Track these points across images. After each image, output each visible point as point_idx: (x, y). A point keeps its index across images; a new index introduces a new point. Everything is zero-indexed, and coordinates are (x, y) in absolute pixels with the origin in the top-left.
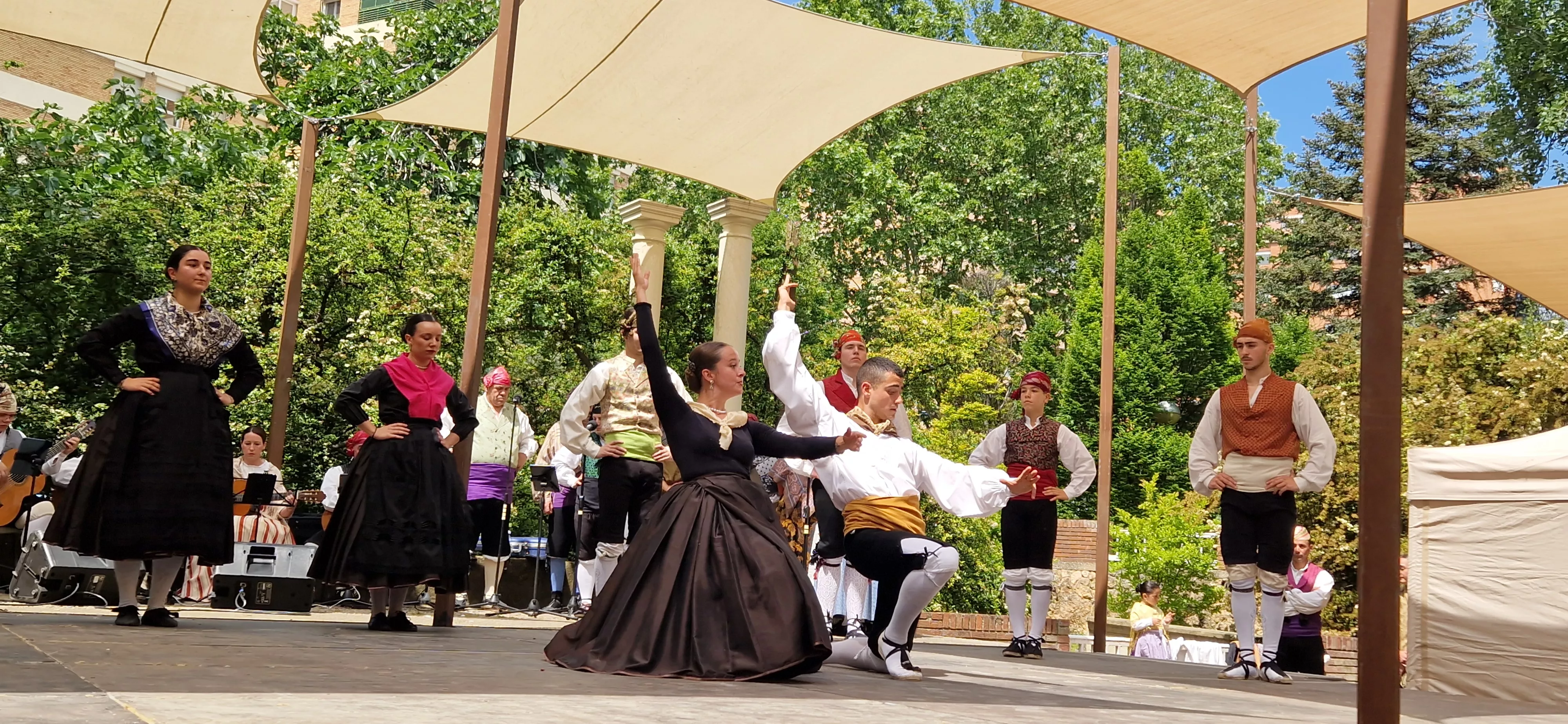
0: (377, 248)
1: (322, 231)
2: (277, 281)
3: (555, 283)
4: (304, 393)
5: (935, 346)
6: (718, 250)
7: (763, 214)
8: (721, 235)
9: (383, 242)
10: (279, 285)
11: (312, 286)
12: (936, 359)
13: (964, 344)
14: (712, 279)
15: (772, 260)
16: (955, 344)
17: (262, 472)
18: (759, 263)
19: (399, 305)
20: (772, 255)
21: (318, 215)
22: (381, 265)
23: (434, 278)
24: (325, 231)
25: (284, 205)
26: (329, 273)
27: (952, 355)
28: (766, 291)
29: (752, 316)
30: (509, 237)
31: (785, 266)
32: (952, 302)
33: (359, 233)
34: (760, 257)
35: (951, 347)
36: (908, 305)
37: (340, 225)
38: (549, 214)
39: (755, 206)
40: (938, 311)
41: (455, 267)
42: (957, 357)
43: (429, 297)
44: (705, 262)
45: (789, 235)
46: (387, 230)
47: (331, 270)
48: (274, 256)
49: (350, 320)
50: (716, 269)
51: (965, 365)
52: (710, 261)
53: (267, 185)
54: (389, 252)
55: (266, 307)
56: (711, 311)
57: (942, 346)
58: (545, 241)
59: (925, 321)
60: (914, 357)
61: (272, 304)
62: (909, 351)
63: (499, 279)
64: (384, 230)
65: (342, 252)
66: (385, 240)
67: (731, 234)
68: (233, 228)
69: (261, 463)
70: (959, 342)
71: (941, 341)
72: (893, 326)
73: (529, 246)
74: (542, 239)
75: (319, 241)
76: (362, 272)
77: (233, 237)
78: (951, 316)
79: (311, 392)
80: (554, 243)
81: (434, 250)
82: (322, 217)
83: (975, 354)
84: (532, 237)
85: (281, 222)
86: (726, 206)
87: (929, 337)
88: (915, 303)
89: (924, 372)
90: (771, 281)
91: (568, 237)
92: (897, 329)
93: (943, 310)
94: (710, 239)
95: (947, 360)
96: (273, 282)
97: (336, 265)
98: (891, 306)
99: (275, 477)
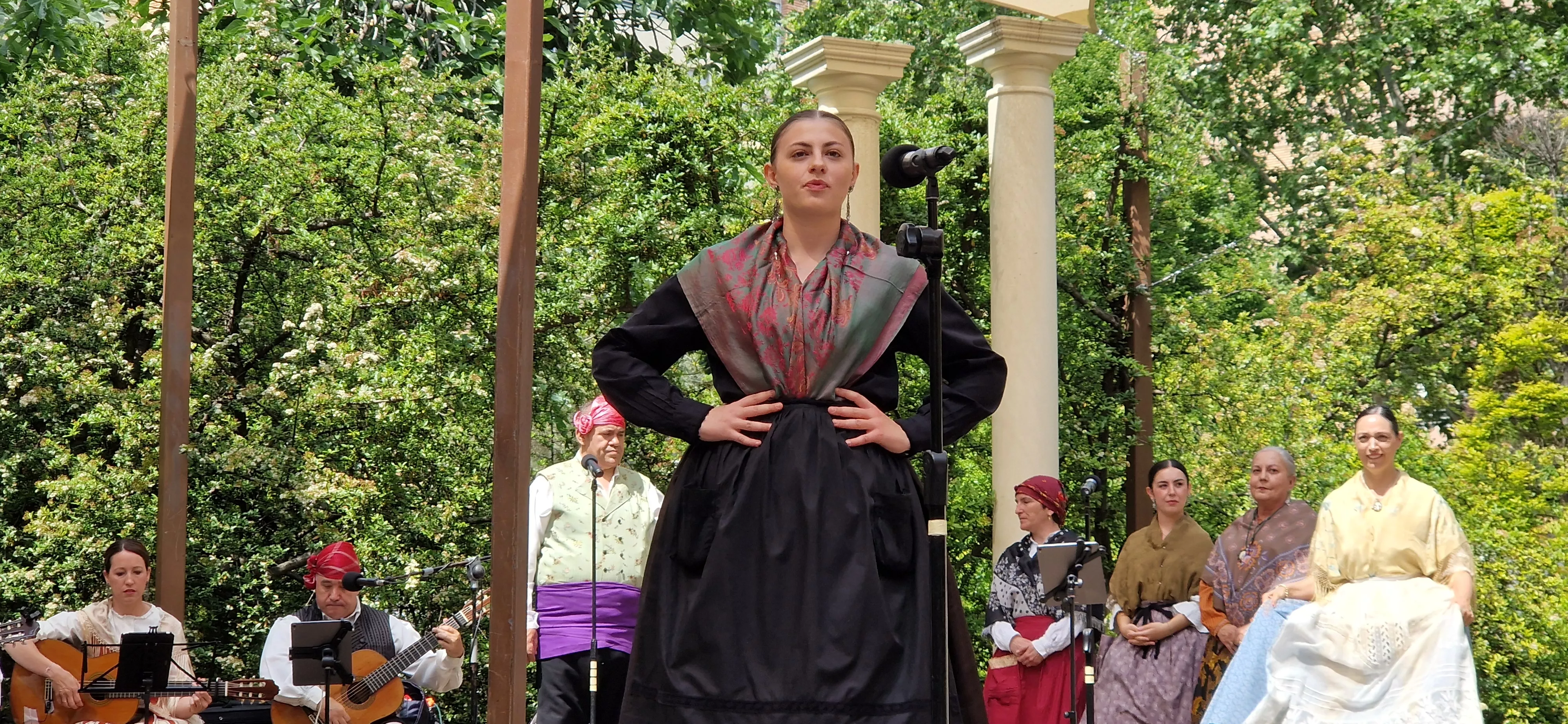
0: (328, 180)
1: (224, 157)
2: (148, 260)
3: (668, 217)
4: (214, 471)
5: (1440, 278)
6: (985, 121)
7: (1069, 44)
8: (989, 93)
9: (338, 167)
10: (153, 267)
11: (214, 264)
12: (1447, 304)
13: (1503, 269)
14: (979, 181)
15: (1098, 133)
16: (1484, 270)
17: (146, 630)
18: (1070, 141)
19: (378, 288)
20: (1096, 122)
21: (213, 126)
22: (338, 214)
23: (439, 228)
24: (229, 156)
25: (149, 114)
26: (243, 236)
27: (1479, 292)
28: (1091, 195)
29: (1065, 249)
30: (573, 136)
31: (1123, 142)
32: (1473, 185)
33: (291, 154)
34: (1070, 129)
35: (1475, 277)
36: (1380, 200)
37: (255, 142)
38: (647, 85)
39: (1052, 29)
40: (1444, 206)
41: (476, 203)
42: (1489, 297)
43: (431, 266)
44: (961, 147)
45: (1126, 80)
46: (345, 143)
47: (247, 229)
48: (141, 214)
49: (287, 324)
50: (986, 160)
51: (1508, 311)
52: (973, 146)
53: (116, 78)
54: (351, 186)
55: (132, 313)
56: (983, 246)
57: (1458, 277)
58: (643, 136)
59: (1415, 231)
60: (1399, 304)
61: (143, 305)
62: (1388, 293)
63: (562, 219)
64: (339, 145)
65: (264, 194)
66: (342, 163)
67: (1009, 88)
68: (60, 167)
69: (144, 611)
70: (1490, 268)
71: (1452, 267)
72: (1351, 246)
73: (614, 149)
74: (636, 133)
75: (218, 176)
76: (303, 229)
77: (60, 183)
78: (1471, 215)
79: (226, 468)
80: (661, 138)
81: (436, 172)
82: (220, 130)
83: (1527, 288)
84: (618, 133)
85: (147, 147)
86: (996, 35)
87: (1429, 261)
88: (1394, 194)
89: (1423, 332)
90: (1099, 175)
91: (687, 126)
92: (1361, 251)
93: (1453, 205)
94: (967, 102)
95: (1471, 307)
96: (141, 261)
97: (255, 220)
98: (1347, 204)
99: (171, 636)
